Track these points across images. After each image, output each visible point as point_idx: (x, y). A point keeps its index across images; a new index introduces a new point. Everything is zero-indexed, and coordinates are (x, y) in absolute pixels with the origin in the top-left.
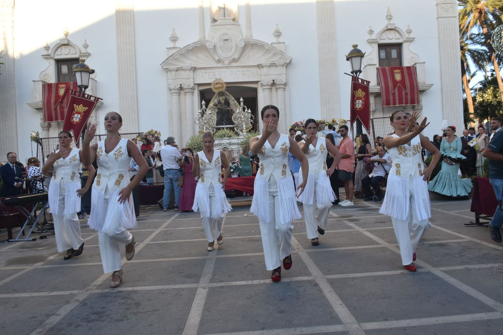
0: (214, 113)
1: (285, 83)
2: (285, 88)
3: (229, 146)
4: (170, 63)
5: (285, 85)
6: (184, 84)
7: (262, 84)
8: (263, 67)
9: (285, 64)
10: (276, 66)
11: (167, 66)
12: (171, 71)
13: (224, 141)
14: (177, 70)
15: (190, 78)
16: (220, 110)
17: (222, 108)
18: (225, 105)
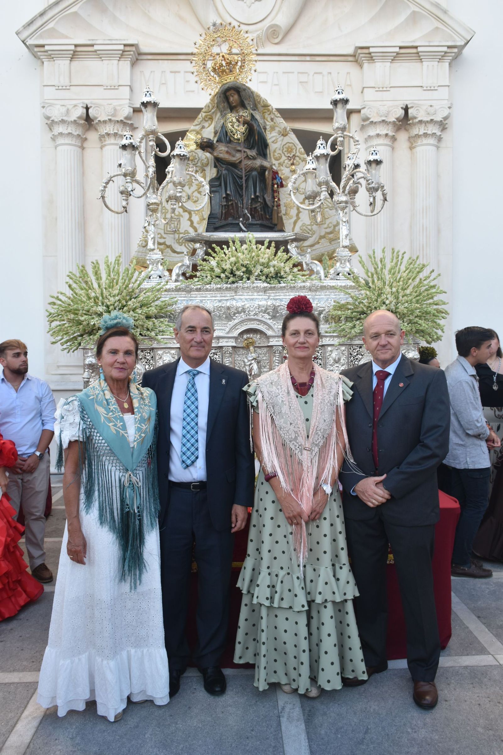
0: (199, 185)
1: (446, 118)
2: (440, 139)
3: (269, 322)
4: (53, 29)
5: (443, 125)
6: (98, 106)
7: (366, 119)
8: (374, 58)
9: (449, 50)
10: (419, 57)
11: (41, 37)
12: (53, 58)
13: (246, 299)
14: (73, 55)
15: (120, 87)
16: (225, 164)
17: (234, 159)
18: (246, 150)
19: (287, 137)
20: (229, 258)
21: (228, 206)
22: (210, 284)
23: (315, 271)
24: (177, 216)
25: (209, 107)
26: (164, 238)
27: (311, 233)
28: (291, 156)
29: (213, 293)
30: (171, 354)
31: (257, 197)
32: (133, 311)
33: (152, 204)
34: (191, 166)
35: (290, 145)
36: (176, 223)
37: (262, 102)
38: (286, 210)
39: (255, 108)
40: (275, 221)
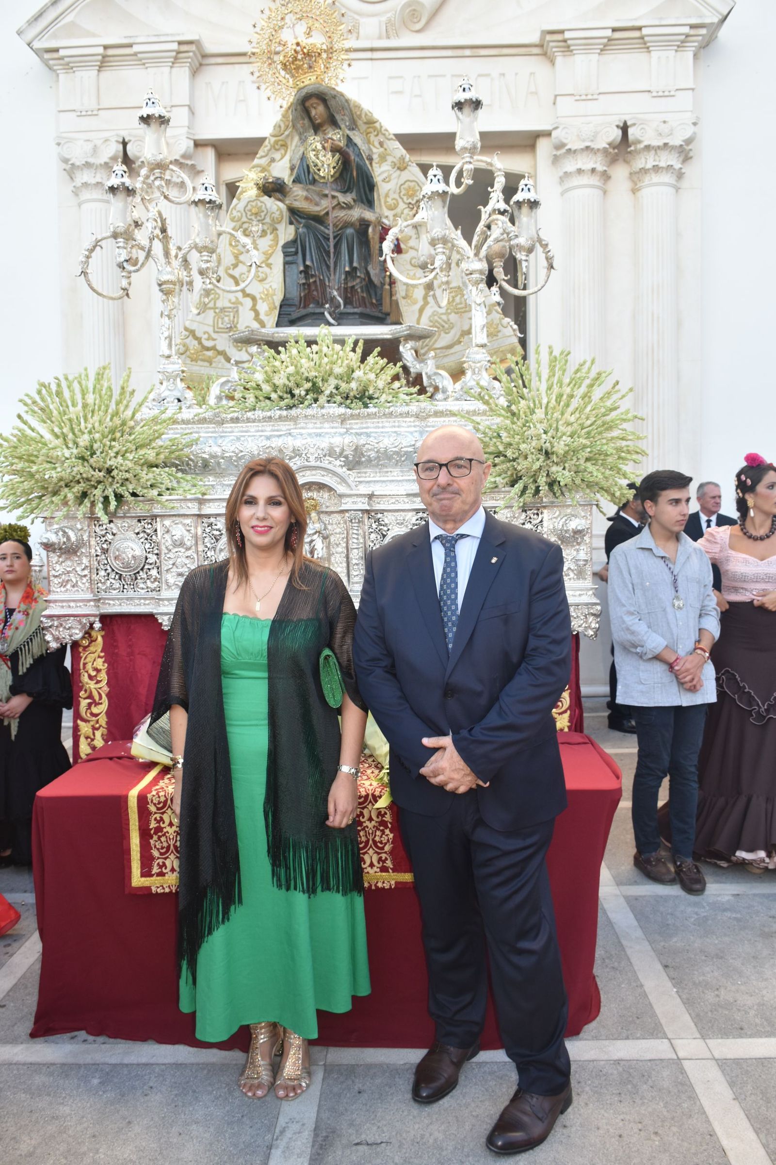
0: (268, 256)
1: (689, 141)
2: (680, 175)
3: (340, 471)
4: (73, 24)
5: (685, 152)
6: (141, 139)
7: (560, 146)
8: (572, 48)
9: (693, 32)
10: (645, 43)
11: (55, 36)
12: (72, 68)
13: (309, 434)
14: (102, 62)
15: (173, 109)
16: (304, 218)
17: (317, 209)
18: (336, 194)
19: (406, 171)
20: (287, 367)
21: (309, 285)
22: (254, 410)
23: (441, 387)
24: (233, 303)
25: (280, 127)
26: (214, 340)
27: (446, 326)
28: (413, 202)
29: (260, 424)
30: (184, 525)
31: (354, 269)
32: (123, 456)
33: (165, 282)
34: (255, 223)
35: (412, 184)
36: (232, 314)
37: (363, 116)
38: (407, 290)
39: (353, 126)
40: (386, 308)
